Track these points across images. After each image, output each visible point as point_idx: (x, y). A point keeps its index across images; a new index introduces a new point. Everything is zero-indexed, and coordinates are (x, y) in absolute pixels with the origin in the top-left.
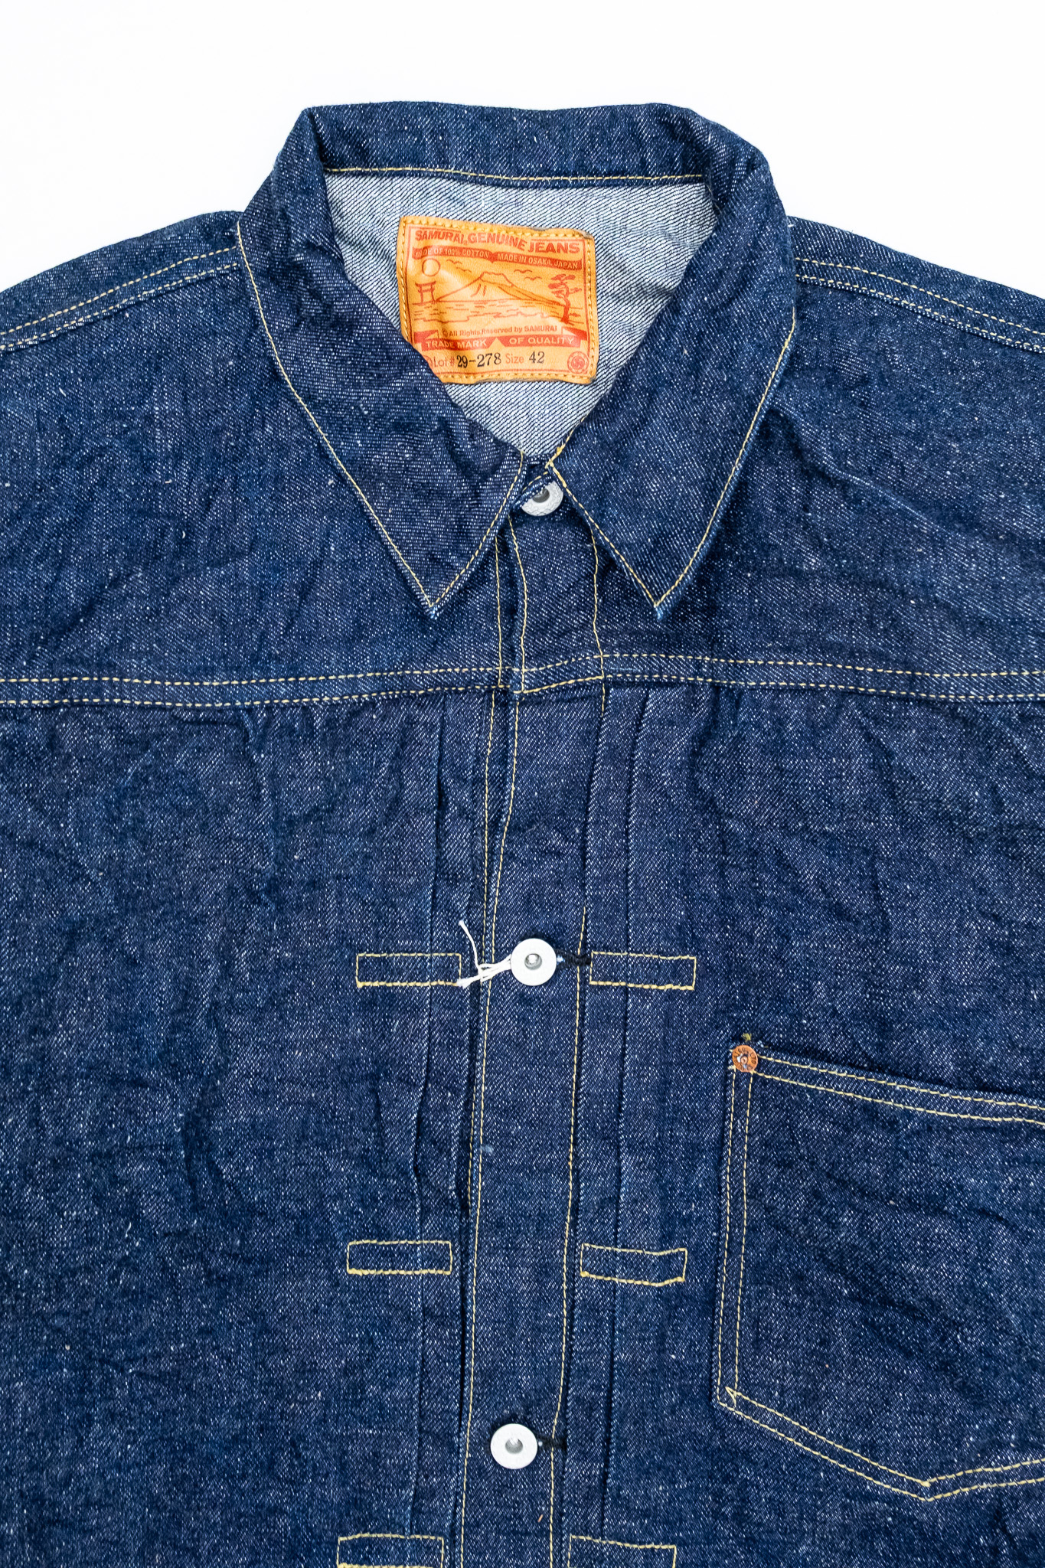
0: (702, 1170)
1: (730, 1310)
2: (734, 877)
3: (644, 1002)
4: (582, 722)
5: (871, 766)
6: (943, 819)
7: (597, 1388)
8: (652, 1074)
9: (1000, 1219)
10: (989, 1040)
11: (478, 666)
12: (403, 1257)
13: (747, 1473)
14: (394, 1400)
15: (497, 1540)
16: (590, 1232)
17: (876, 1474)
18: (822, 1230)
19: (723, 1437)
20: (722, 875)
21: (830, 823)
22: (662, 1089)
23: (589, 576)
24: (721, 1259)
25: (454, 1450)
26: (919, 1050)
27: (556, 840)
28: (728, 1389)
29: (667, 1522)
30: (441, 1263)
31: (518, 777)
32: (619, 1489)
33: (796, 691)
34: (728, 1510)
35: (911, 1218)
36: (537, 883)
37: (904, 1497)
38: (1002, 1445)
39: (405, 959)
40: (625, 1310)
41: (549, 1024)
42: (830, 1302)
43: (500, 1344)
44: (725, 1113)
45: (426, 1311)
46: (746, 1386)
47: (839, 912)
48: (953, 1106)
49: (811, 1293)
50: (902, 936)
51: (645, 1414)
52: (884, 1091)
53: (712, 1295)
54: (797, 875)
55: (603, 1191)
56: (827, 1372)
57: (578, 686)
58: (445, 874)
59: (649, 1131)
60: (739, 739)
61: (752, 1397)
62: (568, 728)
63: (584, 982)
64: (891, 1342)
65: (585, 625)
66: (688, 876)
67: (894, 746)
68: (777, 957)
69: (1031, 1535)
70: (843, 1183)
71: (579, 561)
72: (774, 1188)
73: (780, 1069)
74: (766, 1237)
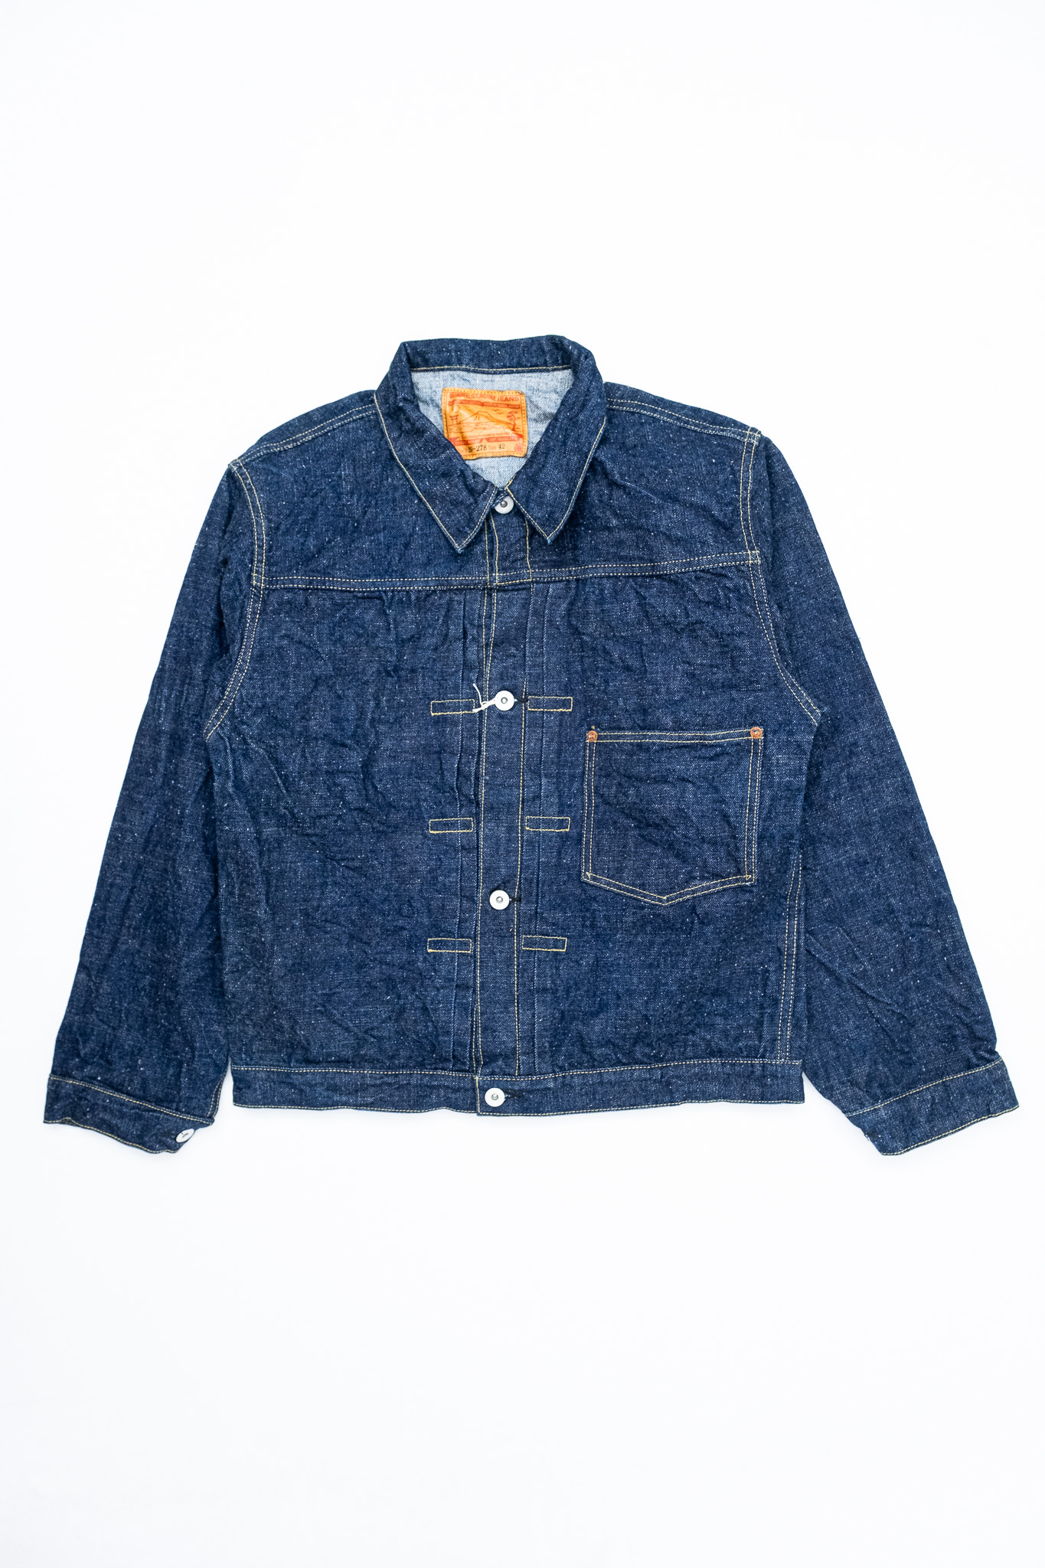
0: (576, 785)
1: (588, 842)
2: (587, 661)
3: (551, 716)
4: (523, 599)
5: (639, 605)
6: (667, 624)
7: (533, 874)
8: (555, 746)
9: (690, 782)
10: (685, 711)
11: (479, 577)
12: (453, 825)
13: (595, 906)
14: (450, 882)
15: (493, 939)
16: (529, 811)
17: (645, 896)
18: (622, 798)
19: (585, 894)
20: (582, 661)
21: (623, 632)
22: (559, 752)
23: (525, 537)
24: (584, 821)
25: (474, 902)
26: (658, 718)
27: (513, 650)
28: (587, 873)
29: (563, 929)
30: (469, 827)
31: (496, 621)
32: (542, 913)
33: (609, 577)
34: (588, 923)
35: (655, 786)
36: (505, 667)
37: (656, 905)
38: (695, 878)
39: (451, 703)
40: (544, 841)
41: (511, 727)
42: (627, 830)
43: (493, 856)
44: (585, 760)
45: (463, 847)
46: (594, 871)
47: (628, 669)
48: (671, 738)
49: (619, 828)
50: (651, 673)
51: (553, 882)
52: (645, 737)
53: (580, 835)
54: (611, 656)
55: (534, 793)
56: (626, 858)
57: (521, 584)
58: (467, 666)
59: (554, 770)
60: (586, 599)
61: (596, 874)
62: (517, 601)
63: (526, 709)
64: (650, 841)
65: (523, 558)
66: (568, 663)
67: (647, 594)
68: (604, 692)
69: (706, 913)
70: (629, 777)
71: (520, 530)
72: (604, 786)
73: (606, 737)
74: (602, 808)
